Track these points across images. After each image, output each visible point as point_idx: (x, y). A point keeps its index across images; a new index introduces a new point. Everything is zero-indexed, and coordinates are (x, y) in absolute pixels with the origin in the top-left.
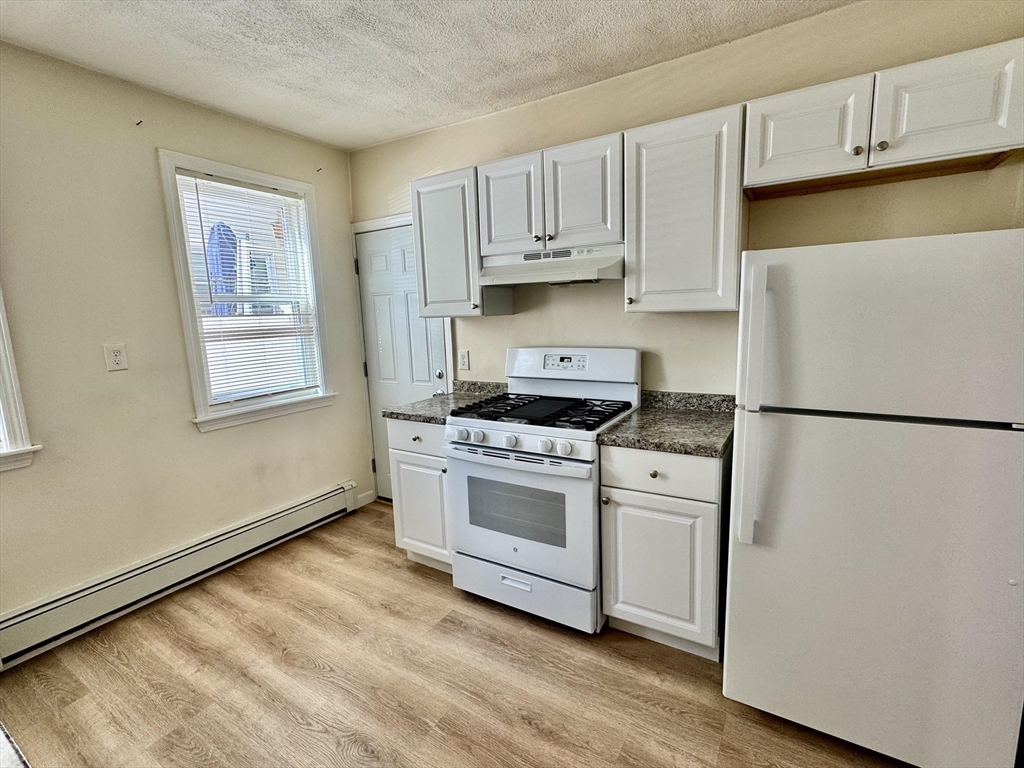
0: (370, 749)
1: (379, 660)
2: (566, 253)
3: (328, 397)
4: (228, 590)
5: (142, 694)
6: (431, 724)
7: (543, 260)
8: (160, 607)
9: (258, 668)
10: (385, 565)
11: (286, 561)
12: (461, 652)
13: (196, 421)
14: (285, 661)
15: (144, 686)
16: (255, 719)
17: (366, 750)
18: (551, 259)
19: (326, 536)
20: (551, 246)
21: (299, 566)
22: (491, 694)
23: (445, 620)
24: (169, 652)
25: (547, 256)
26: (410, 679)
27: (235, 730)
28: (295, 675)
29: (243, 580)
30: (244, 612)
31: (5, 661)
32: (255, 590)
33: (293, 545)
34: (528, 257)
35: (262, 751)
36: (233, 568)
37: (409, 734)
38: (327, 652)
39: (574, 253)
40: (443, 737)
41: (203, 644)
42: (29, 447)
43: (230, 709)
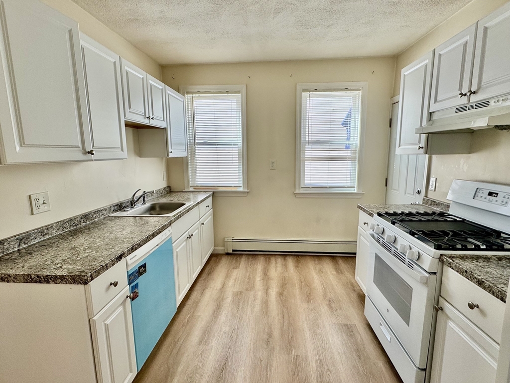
0: (269, 340)
1: (304, 317)
2: (485, 104)
3: (359, 194)
4: (290, 262)
5: (245, 277)
6: (293, 353)
7: (468, 112)
8: (271, 256)
9: (271, 291)
10: (350, 286)
11: (316, 262)
12: (335, 342)
13: (295, 192)
14: (280, 294)
15: (247, 275)
16: (256, 304)
17: (267, 340)
18: (474, 110)
19: (340, 261)
20: (474, 99)
21: (318, 267)
22: (326, 368)
23: (346, 325)
24: (260, 270)
25: (471, 108)
26: (305, 333)
27: (250, 303)
28: (276, 301)
29: (298, 262)
30: (287, 271)
31: (233, 251)
32: (297, 267)
33: (325, 258)
34: (459, 110)
35: (248, 313)
36: (299, 256)
37: (283, 348)
38: (293, 301)
39: (492, 103)
40: (292, 361)
41: (268, 274)
42: (246, 190)
43: (255, 297)
